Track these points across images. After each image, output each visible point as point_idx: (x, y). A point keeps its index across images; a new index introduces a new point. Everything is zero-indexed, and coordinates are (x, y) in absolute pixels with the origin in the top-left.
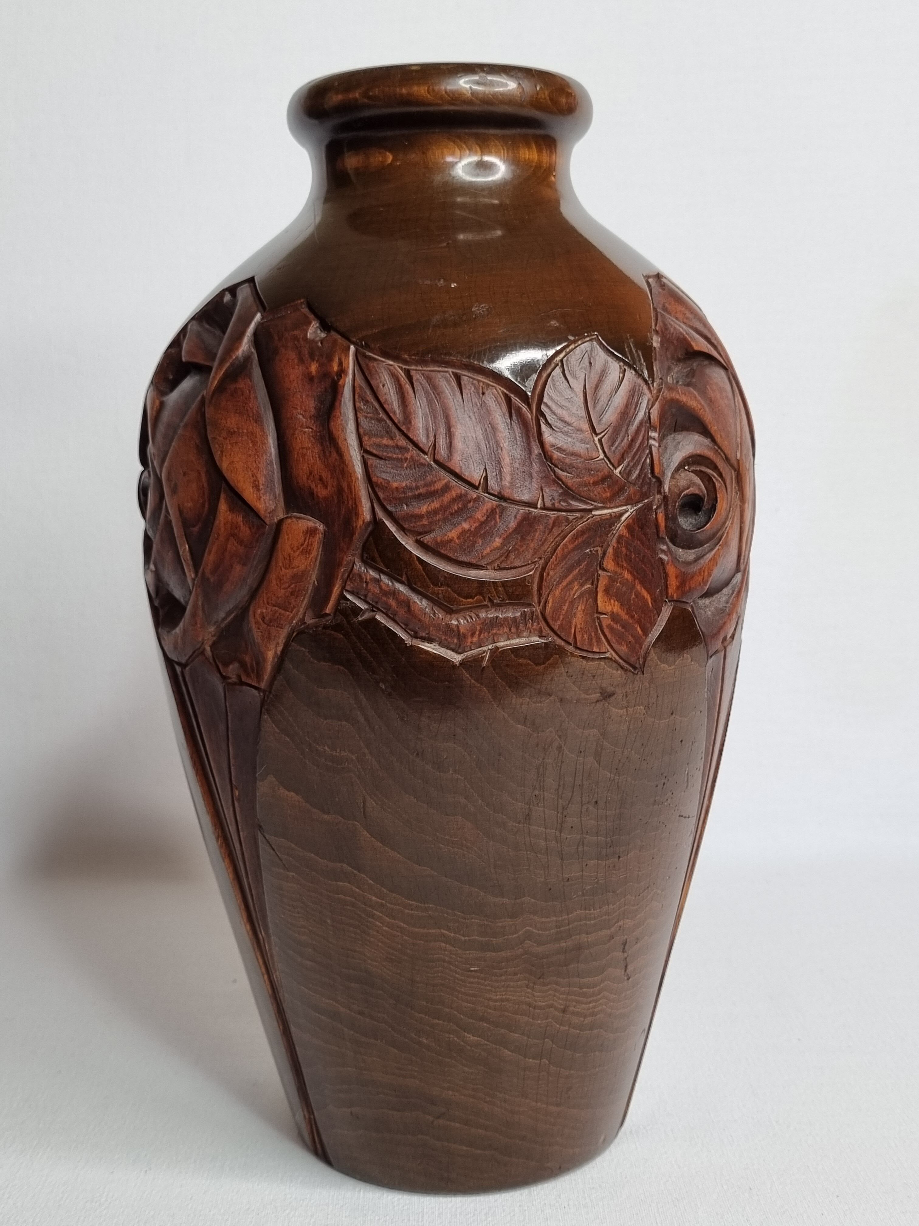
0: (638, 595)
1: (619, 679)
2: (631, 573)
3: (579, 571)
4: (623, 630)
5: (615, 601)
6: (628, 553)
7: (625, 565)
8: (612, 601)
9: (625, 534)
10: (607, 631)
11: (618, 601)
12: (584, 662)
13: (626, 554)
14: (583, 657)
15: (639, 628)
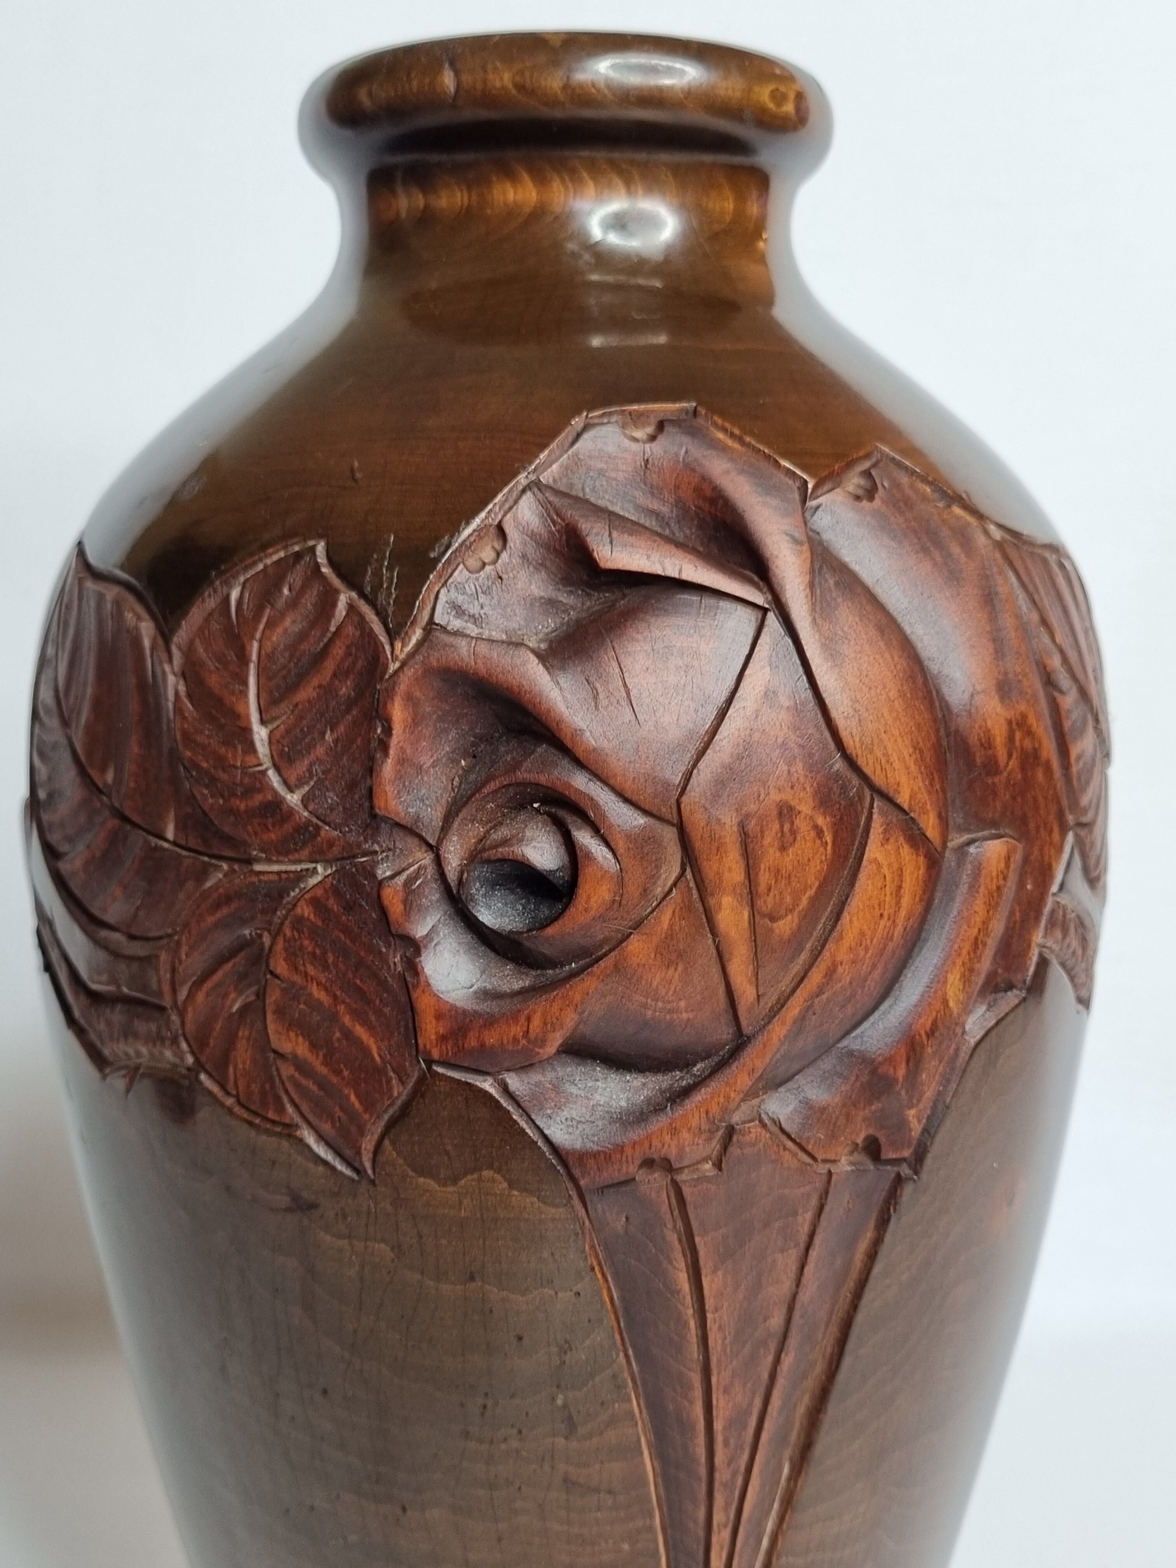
0: (348, 1034)
1: (323, 1181)
2: (326, 989)
3: (234, 965)
4: (322, 1093)
5: (297, 1035)
6: (318, 951)
7: (312, 973)
8: (292, 1034)
9: (306, 914)
10: (289, 1085)
11: (304, 1037)
12: (253, 1133)
13: (314, 954)
14: (250, 1124)
15: (353, 1098)
